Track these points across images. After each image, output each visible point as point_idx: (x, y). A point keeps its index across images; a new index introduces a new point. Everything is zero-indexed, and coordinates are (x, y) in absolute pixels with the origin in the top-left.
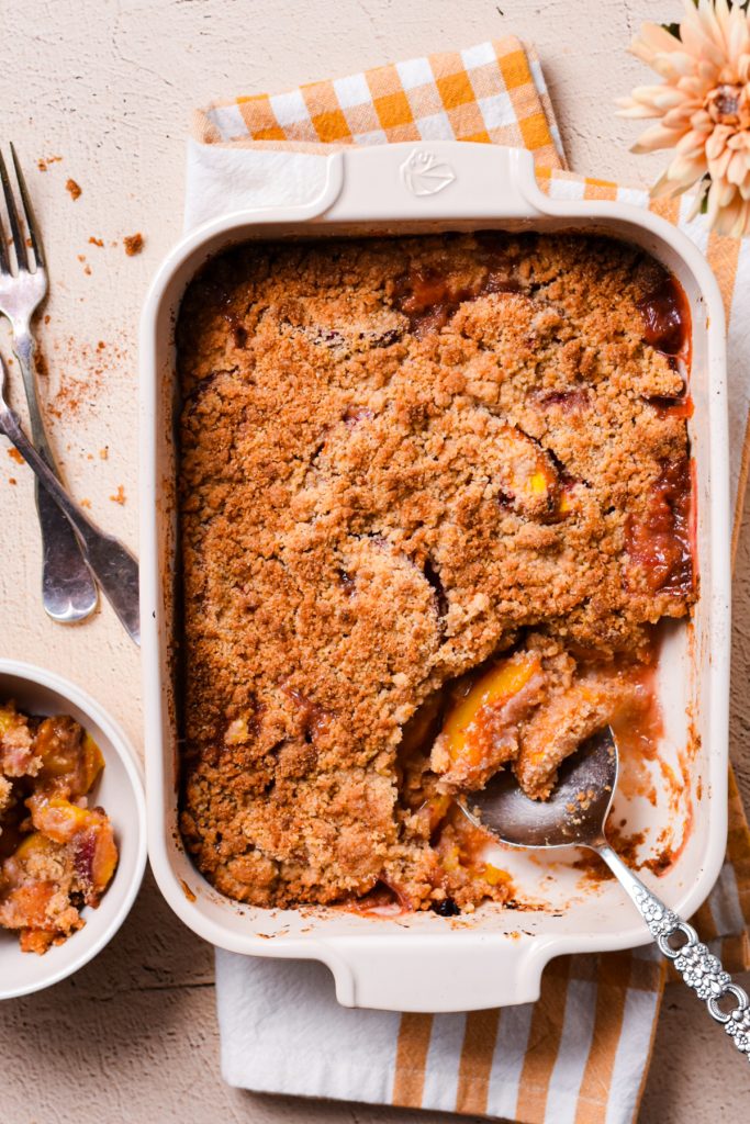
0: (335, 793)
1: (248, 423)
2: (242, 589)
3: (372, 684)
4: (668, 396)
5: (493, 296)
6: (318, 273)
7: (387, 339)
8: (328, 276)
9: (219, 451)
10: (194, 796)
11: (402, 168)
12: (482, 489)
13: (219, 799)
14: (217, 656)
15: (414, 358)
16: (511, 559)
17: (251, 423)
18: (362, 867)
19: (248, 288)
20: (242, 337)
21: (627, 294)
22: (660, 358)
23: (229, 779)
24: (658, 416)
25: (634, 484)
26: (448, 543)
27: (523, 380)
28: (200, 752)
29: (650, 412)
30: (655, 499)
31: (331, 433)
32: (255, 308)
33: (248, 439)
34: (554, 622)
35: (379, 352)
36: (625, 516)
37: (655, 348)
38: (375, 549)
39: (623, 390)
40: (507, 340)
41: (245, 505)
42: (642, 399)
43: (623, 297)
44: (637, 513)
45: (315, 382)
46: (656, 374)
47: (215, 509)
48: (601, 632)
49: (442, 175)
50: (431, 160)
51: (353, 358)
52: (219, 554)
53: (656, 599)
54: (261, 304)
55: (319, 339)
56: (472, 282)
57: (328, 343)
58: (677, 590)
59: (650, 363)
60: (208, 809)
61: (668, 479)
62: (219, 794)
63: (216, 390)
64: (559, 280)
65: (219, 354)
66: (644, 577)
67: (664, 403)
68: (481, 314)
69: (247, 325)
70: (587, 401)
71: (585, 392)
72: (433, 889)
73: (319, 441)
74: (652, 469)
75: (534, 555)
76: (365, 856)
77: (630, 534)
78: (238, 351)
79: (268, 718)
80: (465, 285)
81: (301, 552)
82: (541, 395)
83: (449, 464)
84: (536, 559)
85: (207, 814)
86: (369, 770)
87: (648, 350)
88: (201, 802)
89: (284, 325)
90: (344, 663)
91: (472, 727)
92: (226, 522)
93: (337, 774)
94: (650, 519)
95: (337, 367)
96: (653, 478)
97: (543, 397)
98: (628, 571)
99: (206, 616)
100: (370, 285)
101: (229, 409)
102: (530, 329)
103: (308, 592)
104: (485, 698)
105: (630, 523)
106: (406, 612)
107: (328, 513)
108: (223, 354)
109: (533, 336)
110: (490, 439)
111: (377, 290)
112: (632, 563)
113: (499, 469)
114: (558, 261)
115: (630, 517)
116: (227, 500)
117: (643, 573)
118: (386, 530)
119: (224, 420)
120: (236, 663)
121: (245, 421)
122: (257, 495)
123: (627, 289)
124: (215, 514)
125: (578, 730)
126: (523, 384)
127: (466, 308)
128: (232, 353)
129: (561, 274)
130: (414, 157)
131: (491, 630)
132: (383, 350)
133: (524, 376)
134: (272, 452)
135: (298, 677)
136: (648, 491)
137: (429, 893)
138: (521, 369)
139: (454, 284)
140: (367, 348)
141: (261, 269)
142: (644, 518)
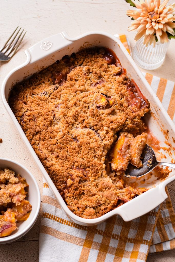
0: (98, 186)
1: (36, 118)
2: (54, 154)
3: (93, 157)
4: (119, 72)
5: (72, 70)
6: (34, 83)
7: (56, 88)
8: (37, 83)
9: (33, 127)
10: (68, 201)
11: (40, 47)
12: (92, 107)
13: (73, 200)
14: (56, 169)
15: (63, 89)
16: (106, 118)
17: (37, 118)
18: (113, 197)
19: (21, 93)
20: (25, 103)
21: (99, 57)
22: (113, 66)
23: (73, 194)
24: (120, 77)
25: (123, 91)
26: (92, 121)
27: (88, 83)
28: (64, 192)
29: (117, 77)
30: (129, 92)
31: (55, 111)
32: (25, 96)
33: (38, 122)
34: (123, 127)
35: (55, 91)
36: (125, 98)
37: (111, 64)
38: (77, 130)
39: (110, 75)
40: (81, 76)
41: (45, 136)
42: (114, 75)
43: (99, 58)
44: (127, 96)
45: (46, 103)
46: (114, 69)
47: (39, 140)
48: (134, 124)
49: (49, 44)
50: (46, 42)
51: (51, 95)
52: (45, 148)
53: (141, 110)
54: (26, 95)
55: (42, 95)
56: (67, 70)
57: (44, 94)
58: (144, 106)
59: (112, 68)
60: (72, 203)
61: (129, 87)
62: (73, 199)
63: (26, 115)
64: (84, 61)
65: (22, 109)
66: (136, 108)
67: (119, 74)
68: (72, 74)
69: (25, 101)
70: (104, 81)
71: (102, 80)
72: (131, 195)
73: (53, 114)
74: (125, 87)
75: (111, 115)
76: (112, 195)
77: (128, 101)
78: (26, 105)
79: (74, 176)
80: (66, 71)
81: (62, 138)
82: (94, 84)
83: (83, 106)
84: (112, 116)
85: (72, 204)
86: (102, 177)
87: (110, 66)
88: (70, 202)
89: (33, 96)
90: (84, 156)
91: (118, 156)
92: (43, 142)
93: (96, 181)
94: (130, 96)
95: (48, 99)
96: (126, 88)
97: (94, 85)
98: (132, 108)
99: (49, 162)
100: (46, 81)
101: (31, 117)
102: (84, 71)
103: (68, 146)
104: (117, 150)
105: (127, 99)
106: (91, 138)
107: (63, 127)
108: (23, 109)
109: (85, 72)
110: (88, 96)
111: (48, 81)
112: (132, 106)
113: (94, 101)
114: (82, 58)
115: (126, 97)
116: (40, 137)
117: (135, 107)
118: (77, 126)
119: (30, 121)
120: (61, 168)
121: (35, 118)
122: (46, 132)
123: (99, 56)
124: (39, 142)
125: (141, 145)
126: (89, 84)
127: (68, 75)
128: (25, 107)
129: (84, 60)
130: (42, 44)
131: (111, 134)
132: (56, 91)
133: (88, 82)
134: (44, 121)
135: (76, 164)
136: (127, 91)
137: (131, 196)
138: (86, 81)
139: (64, 72)
140: (53, 92)
141: (22, 87)
142: (129, 97)
